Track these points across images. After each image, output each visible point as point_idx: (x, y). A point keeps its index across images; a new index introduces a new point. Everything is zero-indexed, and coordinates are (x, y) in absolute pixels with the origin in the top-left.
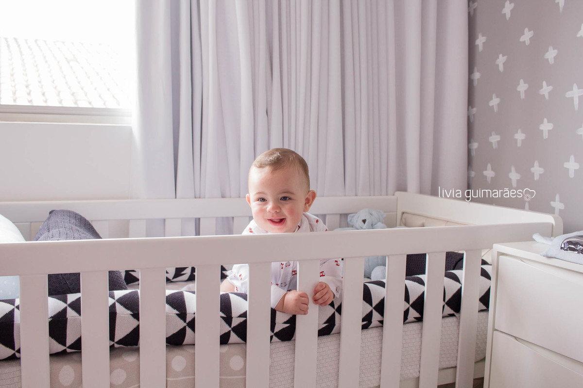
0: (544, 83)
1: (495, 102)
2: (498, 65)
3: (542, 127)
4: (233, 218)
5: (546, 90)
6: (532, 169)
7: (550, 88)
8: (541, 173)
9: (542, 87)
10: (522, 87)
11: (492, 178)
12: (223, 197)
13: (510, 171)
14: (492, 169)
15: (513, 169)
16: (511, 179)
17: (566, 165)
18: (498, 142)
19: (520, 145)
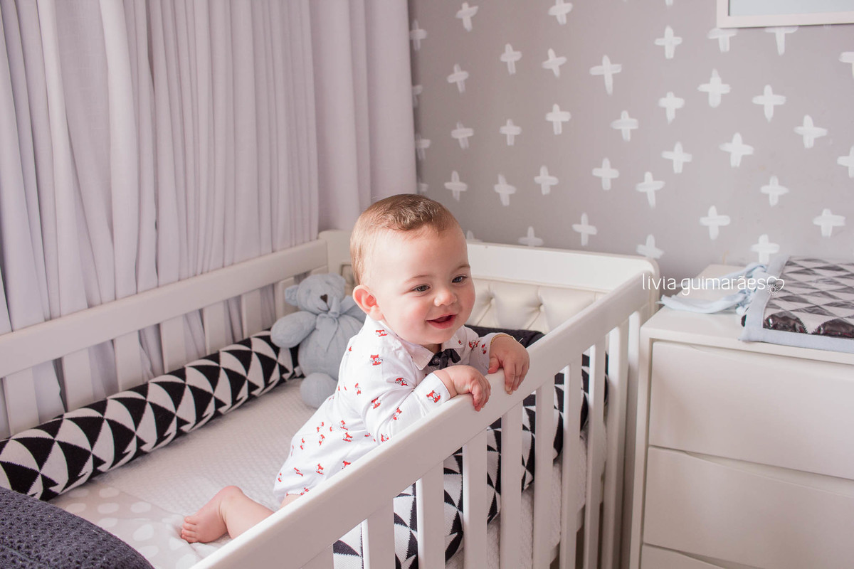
0: (551, 53)
1: (458, 77)
2: (461, 20)
3: (550, 117)
4: (112, 341)
5: (554, 62)
6: (537, 179)
7: (563, 60)
8: (553, 184)
9: (547, 58)
10: (510, 56)
11: (461, 192)
12: (90, 306)
13: (497, 182)
14: (462, 180)
15: (501, 179)
16: (498, 195)
17: (597, 172)
18: (468, 138)
19: (512, 144)
